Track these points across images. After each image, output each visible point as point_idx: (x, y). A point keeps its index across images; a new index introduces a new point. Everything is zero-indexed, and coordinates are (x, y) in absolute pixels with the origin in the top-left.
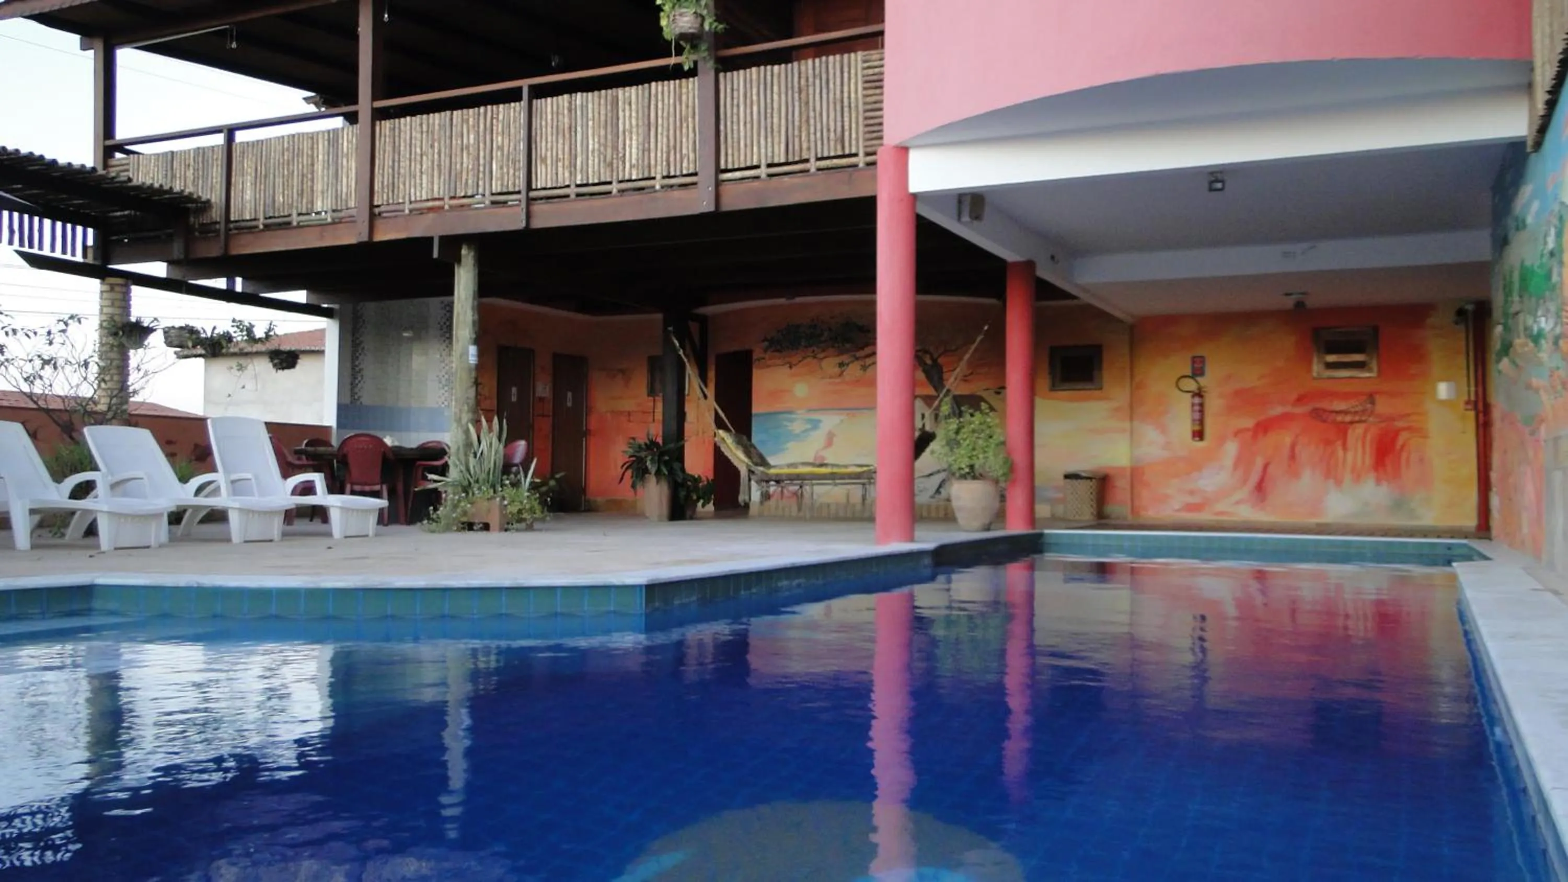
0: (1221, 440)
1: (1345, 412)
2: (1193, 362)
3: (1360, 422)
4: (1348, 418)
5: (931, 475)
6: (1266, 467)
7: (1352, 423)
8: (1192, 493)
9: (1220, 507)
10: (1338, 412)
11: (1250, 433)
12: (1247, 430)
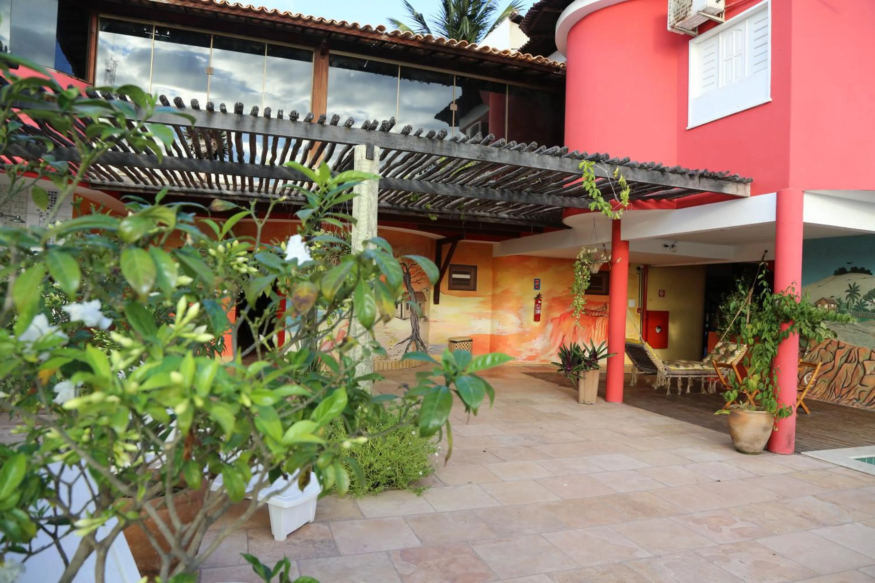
0: (546, 323)
1: (596, 311)
2: (535, 282)
3: (601, 316)
4: (597, 314)
5: (403, 342)
6: (564, 337)
7: (598, 316)
8: (531, 350)
9: (543, 358)
10: (593, 311)
11: (558, 320)
12: (557, 318)
